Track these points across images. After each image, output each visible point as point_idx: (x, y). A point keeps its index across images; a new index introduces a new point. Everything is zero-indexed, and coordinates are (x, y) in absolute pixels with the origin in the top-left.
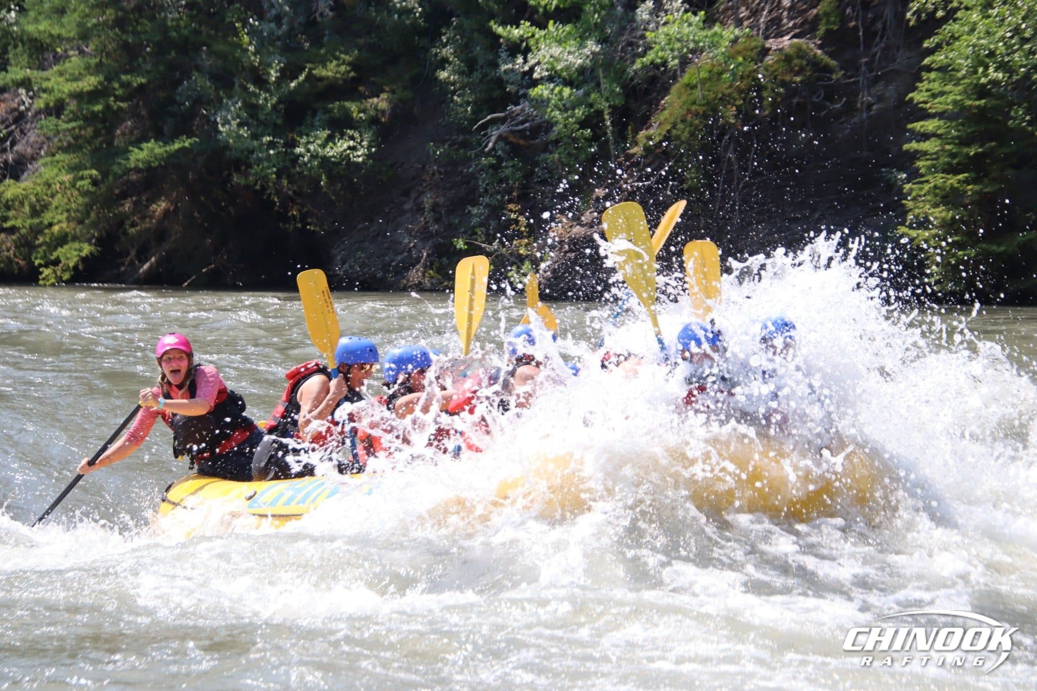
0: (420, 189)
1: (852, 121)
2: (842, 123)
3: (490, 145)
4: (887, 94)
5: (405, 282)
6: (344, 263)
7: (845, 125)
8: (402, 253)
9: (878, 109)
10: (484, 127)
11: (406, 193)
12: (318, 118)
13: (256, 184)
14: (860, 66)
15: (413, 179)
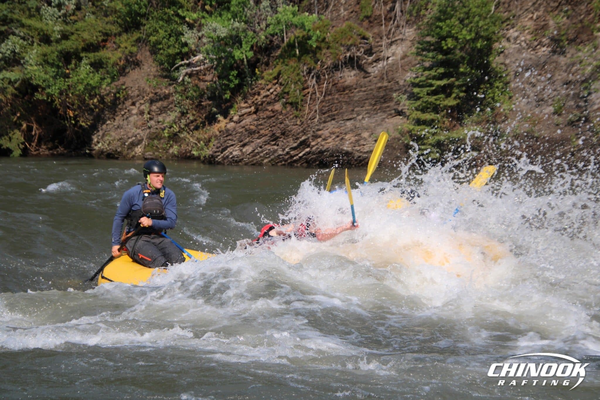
0: (142, 102)
1: (379, 66)
2: (373, 67)
3: (181, 79)
4: (397, 52)
5: (133, 153)
6: (98, 142)
7: (375, 68)
8: (131, 138)
9: (393, 60)
10: (177, 68)
11: (134, 104)
12: (83, 62)
13: (48, 98)
14: (383, 36)
15: (138, 96)
